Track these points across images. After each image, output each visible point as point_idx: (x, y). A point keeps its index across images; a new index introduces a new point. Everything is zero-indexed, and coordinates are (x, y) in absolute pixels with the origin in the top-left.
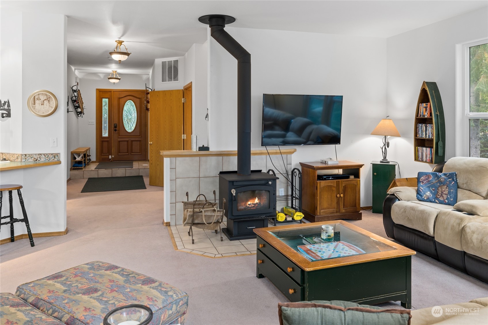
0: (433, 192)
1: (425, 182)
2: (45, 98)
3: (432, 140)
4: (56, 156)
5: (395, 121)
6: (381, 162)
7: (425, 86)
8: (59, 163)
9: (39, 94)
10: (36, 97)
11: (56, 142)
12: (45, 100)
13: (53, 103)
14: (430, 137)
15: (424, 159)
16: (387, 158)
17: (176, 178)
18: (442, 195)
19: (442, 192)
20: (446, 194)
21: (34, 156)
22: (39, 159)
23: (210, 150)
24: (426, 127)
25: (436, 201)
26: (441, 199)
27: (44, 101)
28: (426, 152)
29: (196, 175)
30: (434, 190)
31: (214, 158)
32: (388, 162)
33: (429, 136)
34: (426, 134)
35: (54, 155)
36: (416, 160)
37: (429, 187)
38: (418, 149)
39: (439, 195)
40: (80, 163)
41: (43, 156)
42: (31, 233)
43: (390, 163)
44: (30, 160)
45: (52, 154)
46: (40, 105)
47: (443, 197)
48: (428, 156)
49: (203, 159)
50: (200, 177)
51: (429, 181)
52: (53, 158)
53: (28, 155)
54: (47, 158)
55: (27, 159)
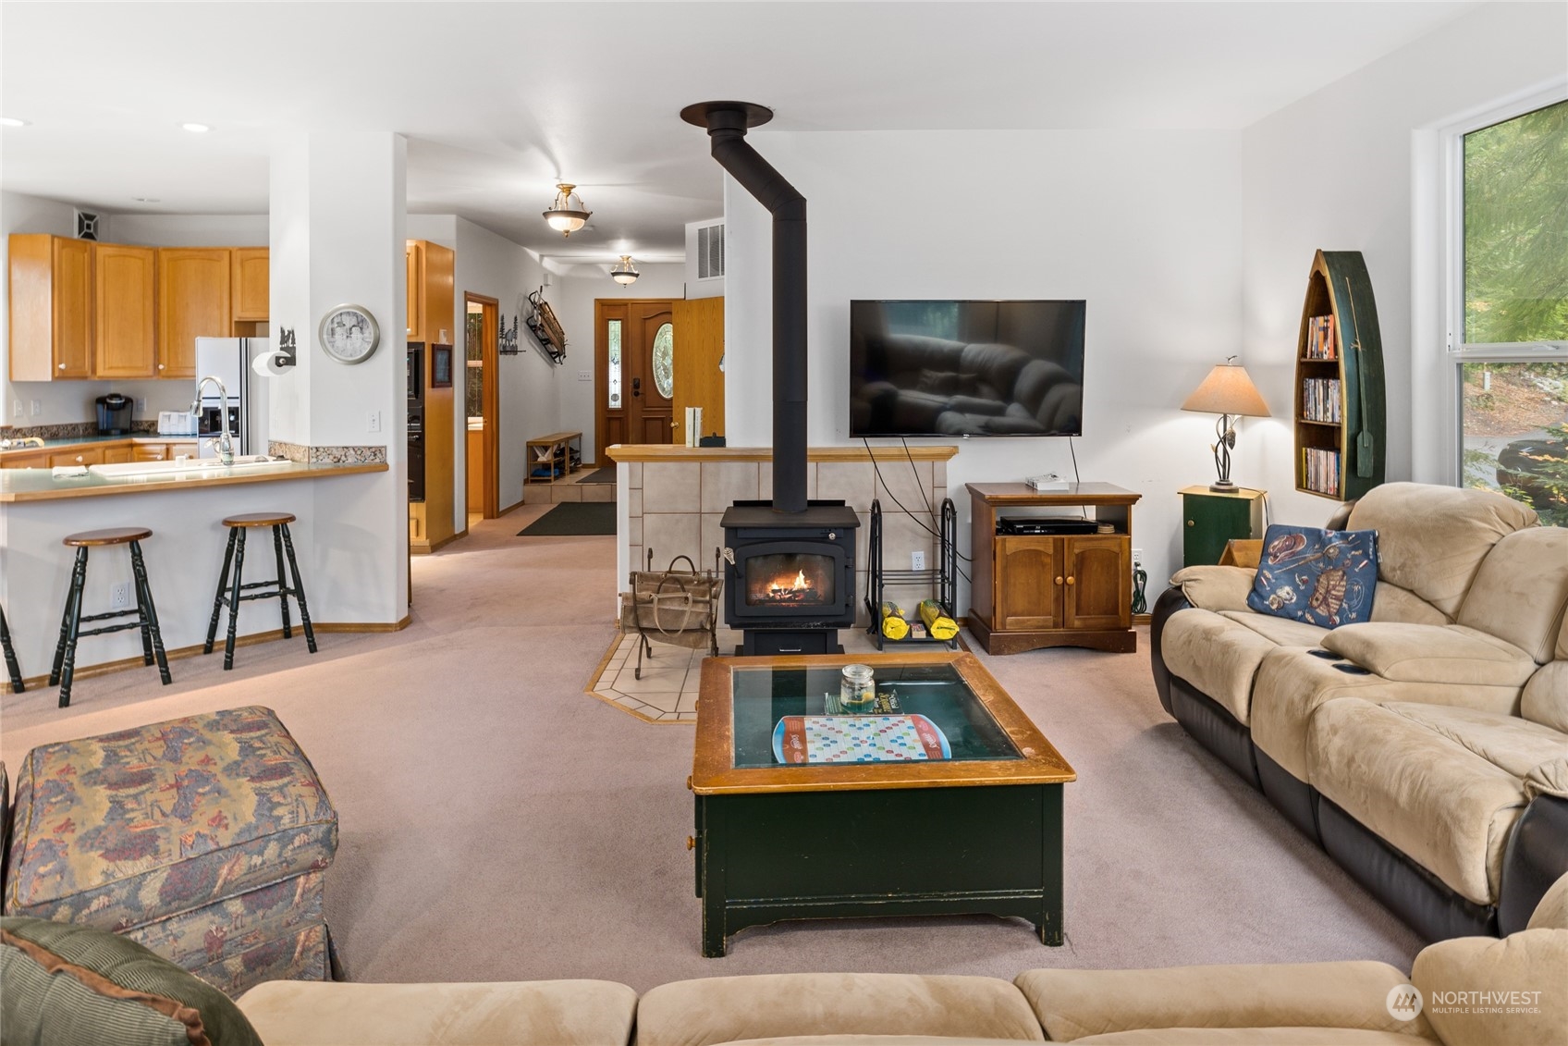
0: (1302, 588)
1: (1283, 554)
2: (354, 321)
3: (1339, 428)
4: (377, 453)
6: (1214, 490)
7: (1319, 264)
8: (384, 467)
9: (341, 314)
10: (335, 321)
11: (377, 421)
12: (354, 326)
13: (369, 333)
15: (1322, 486)
17: (643, 514)
18: (1325, 599)
19: (1328, 592)
20: (1337, 598)
21: (335, 451)
22: (343, 458)
23: (728, 444)
24: (1326, 388)
25: (1308, 617)
26: (1322, 611)
27: (351, 329)
28: (1326, 463)
29: (692, 507)
30: (1304, 582)
31: (736, 467)
32: (1236, 491)
33: (1332, 416)
34: (1326, 410)
35: (373, 450)
36: (1299, 487)
37: (1291, 573)
38: (1306, 454)
39: (1317, 599)
40: (546, 467)
41: (352, 452)
42: (310, 622)
43: (1241, 495)
44: (326, 460)
45: (370, 448)
46: (345, 337)
47: (1328, 605)
48: (1331, 477)
49: (709, 466)
50: (701, 513)
51: (1294, 554)
52: (372, 457)
53: (321, 450)
54: (359, 457)
55: (321, 458)
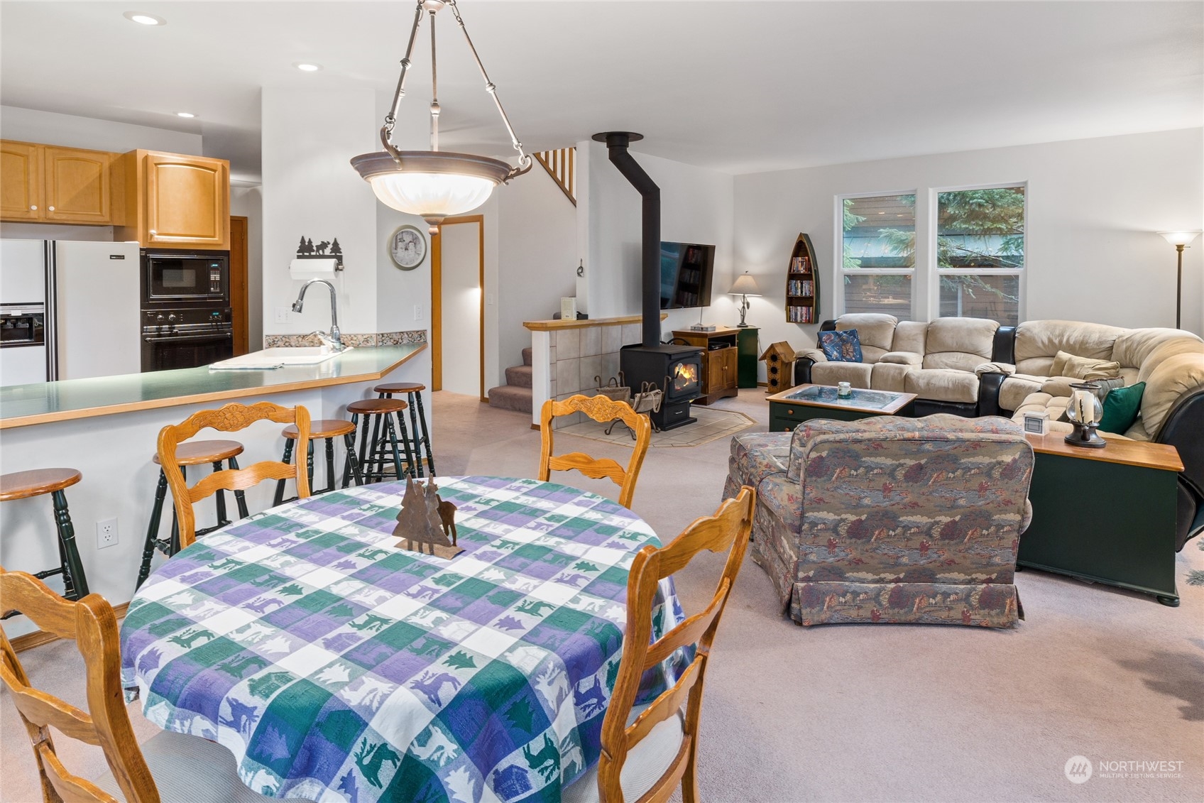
0: (839, 352)
1: (828, 341)
2: (411, 238)
3: (812, 298)
4: (422, 335)
5: (754, 276)
6: (738, 326)
7: (802, 238)
8: (427, 345)
9: (402, 232)
10: (399, 237)
11: (421, 312)
12: (410, 242)
13: (420, 247)
14: (808, 294)
15: (799, 319)
16: (745, 321)
18: (848, 354)
19: (847, 351)
20: (851, 353)
21: (396, 336)
22: (400, 341)
23: (591, 318)
24: (802, 284)
25: (844, 359)
26: (848, 357)
27: (408, 244)
28: (801, 311)
29: (574, 355)
30: (838, 349)
31: (594, 330)
32: (747, 326)
33: (806, 294)
34: (802, 292)
35: (419, 333)
36: (787, 321)
37: (833, 347)
38: (790, 309)
39: (844, 354)
43: (749, 328)
44: (389, 343)
45: (417, 332)
46: (404, 250)
48: (804, 316)
49: (584, 330)
50: (578, 358)
51: (831, 340)
52: (419, 339)
53: (386, 335)
54: (410, 339)
55: (385, 341)
